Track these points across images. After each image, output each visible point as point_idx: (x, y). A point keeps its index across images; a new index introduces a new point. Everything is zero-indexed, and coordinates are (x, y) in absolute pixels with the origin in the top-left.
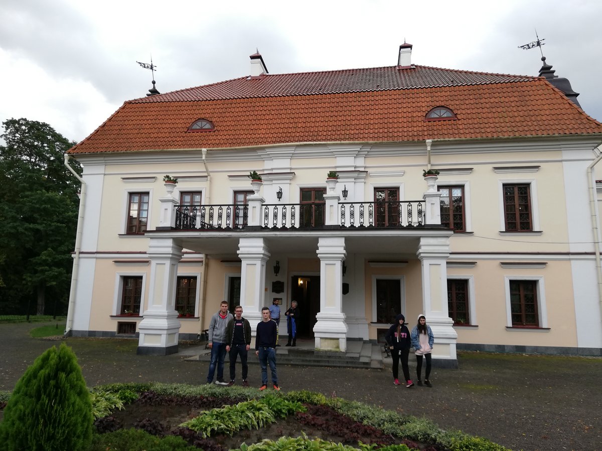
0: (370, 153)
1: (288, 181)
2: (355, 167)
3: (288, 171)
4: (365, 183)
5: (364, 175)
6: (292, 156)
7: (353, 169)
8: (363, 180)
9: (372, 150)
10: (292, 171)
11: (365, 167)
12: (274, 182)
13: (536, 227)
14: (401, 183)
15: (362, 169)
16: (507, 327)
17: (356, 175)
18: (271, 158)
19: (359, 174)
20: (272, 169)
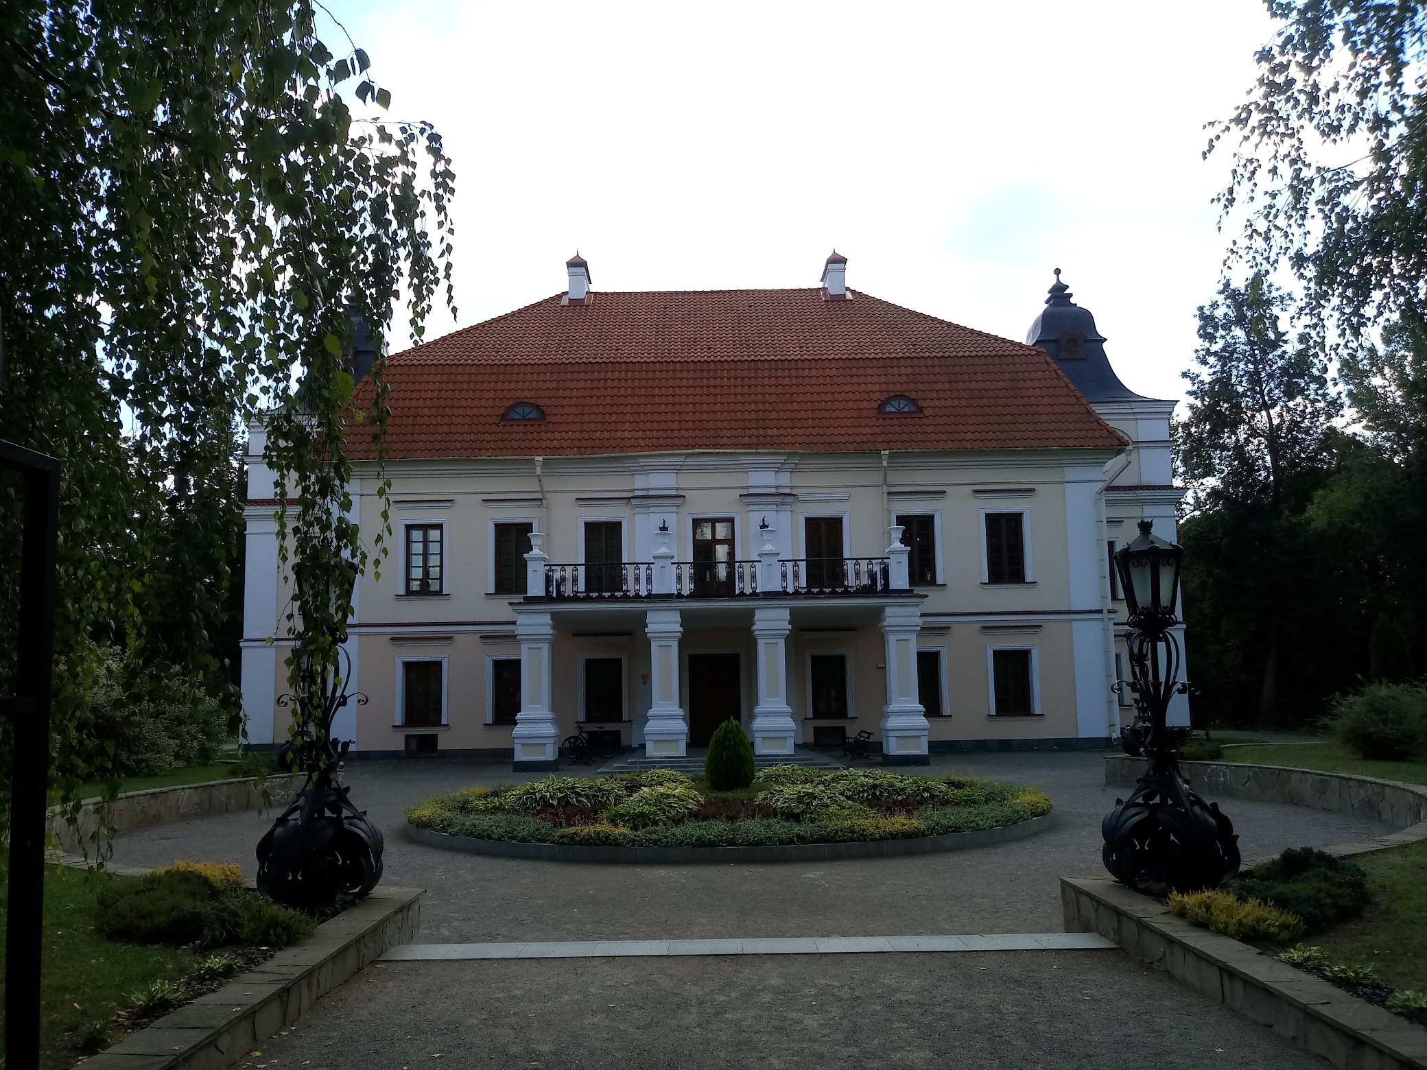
0: (799, 466)
1: (675, 509)
2: (777, 487)
3: (674, 492)
4: (792, 511)
5: (791, 499)
6: (679, 470)
7: (773, 491)
8: (789, 507)
9: (802, 462)
10: (680, 493)
11: (791, 488)
12: (652, 509)
13: (1029, 577)
14: (845, 513)
15: (787, 491)
16: (990, 716)
17: (779, 499)
18: (646, 471)
19: (782, 497)
20: (648, 489)
